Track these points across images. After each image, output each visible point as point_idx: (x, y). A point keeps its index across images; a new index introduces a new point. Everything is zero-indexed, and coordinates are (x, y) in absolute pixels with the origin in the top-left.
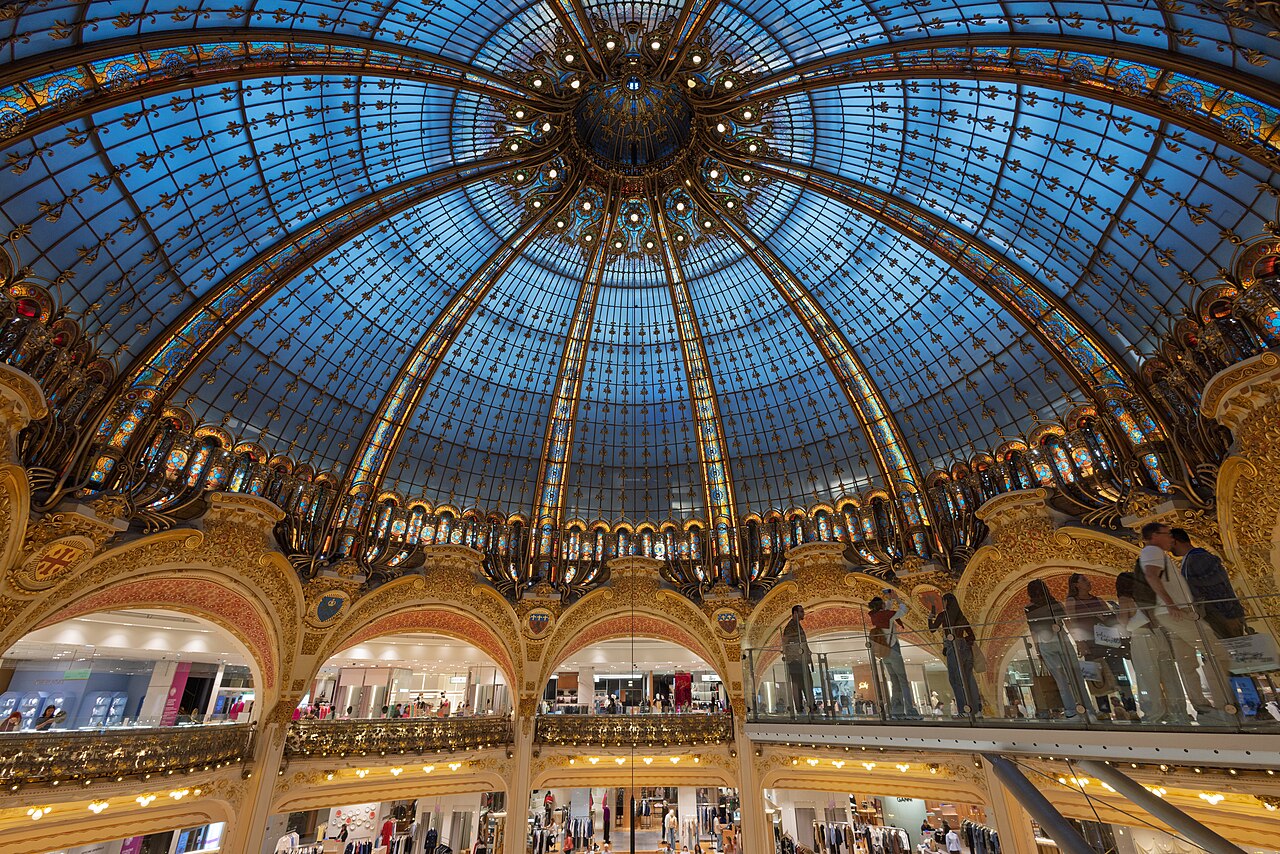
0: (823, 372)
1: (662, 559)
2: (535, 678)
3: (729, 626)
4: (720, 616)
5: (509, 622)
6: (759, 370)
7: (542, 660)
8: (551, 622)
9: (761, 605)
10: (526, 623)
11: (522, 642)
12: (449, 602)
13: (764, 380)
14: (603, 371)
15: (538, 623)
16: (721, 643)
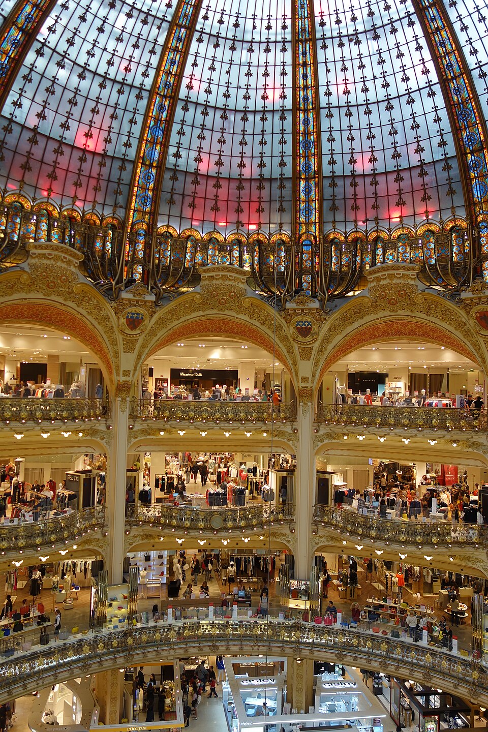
0: (434, 94)
1: (248, 269)
2: (130, 367)
3: (304, 331)
4: (298, 323)
5: (107, 318)
6: (370, 85)
7: (136, 352)
8: (146, 321)
9: (335, 316)
10: (122, 320)
11: (120, 338)
12: (53, 297)
13: (371, 96)
14: (206, 68)
15: (134, 320)
16: (296, 346)
